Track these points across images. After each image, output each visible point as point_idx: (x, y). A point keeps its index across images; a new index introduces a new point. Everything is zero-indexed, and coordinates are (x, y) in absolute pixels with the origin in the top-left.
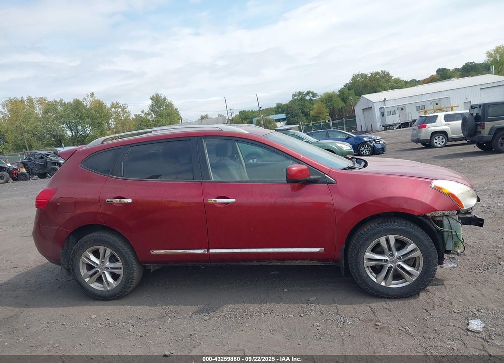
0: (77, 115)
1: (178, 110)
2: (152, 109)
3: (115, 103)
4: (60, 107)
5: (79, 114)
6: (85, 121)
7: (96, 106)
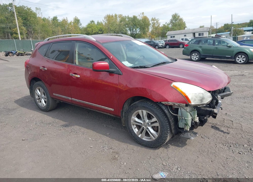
0: (134, 24)
1: (185, 23)
2: (171, 22)
3: (154, 18)
4: (127, 19)
5: (135, 23)
6: (137, 27)
7: (143, 19)
